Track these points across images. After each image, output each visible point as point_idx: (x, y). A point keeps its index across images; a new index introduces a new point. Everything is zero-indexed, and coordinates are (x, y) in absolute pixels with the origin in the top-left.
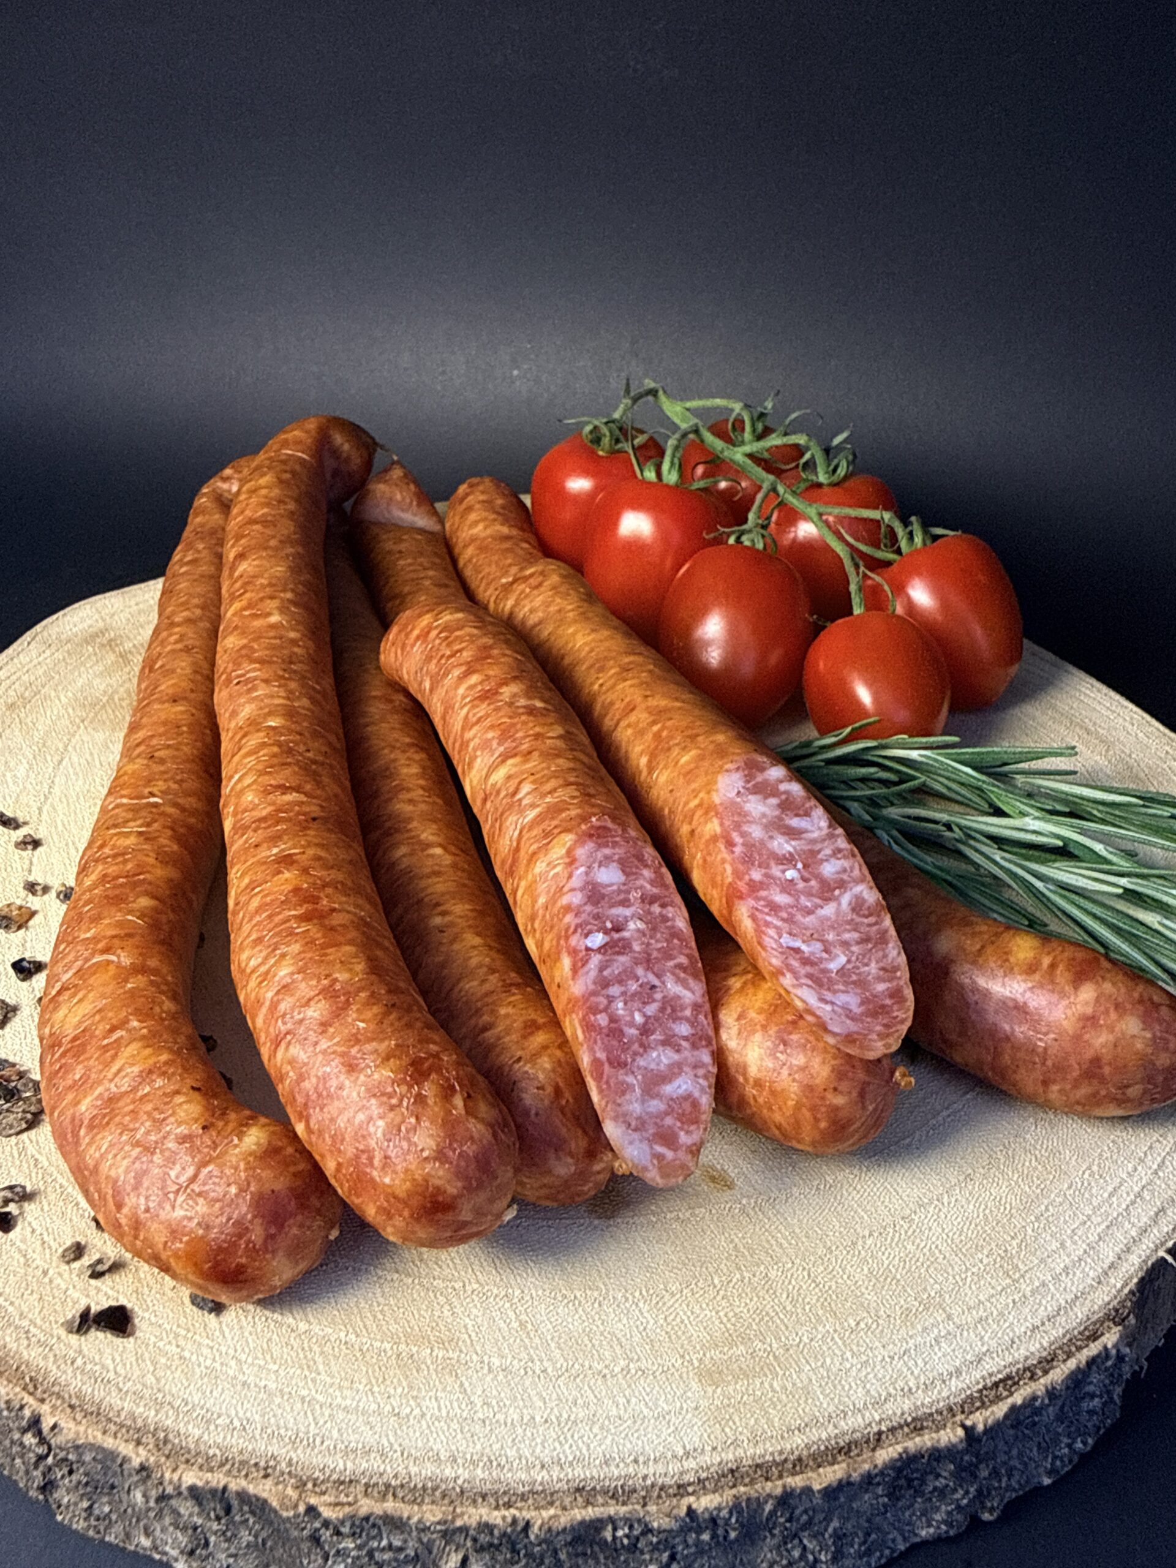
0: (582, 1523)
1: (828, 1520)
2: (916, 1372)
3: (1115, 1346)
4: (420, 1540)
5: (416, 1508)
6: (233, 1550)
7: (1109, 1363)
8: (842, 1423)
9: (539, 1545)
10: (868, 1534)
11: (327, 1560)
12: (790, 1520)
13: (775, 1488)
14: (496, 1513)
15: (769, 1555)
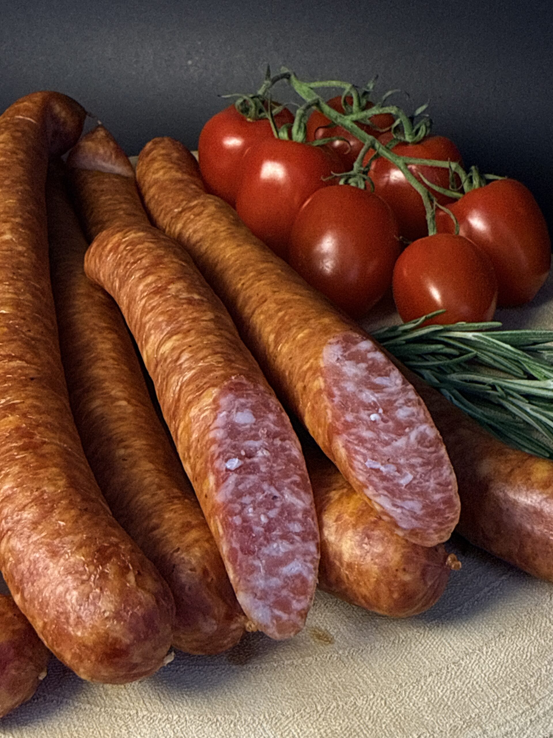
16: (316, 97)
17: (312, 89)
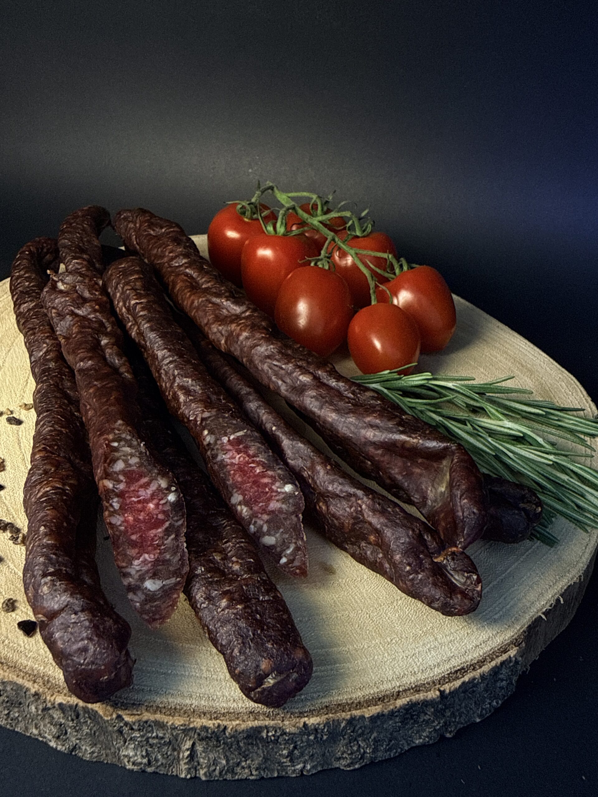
0: (252, 728)
1: (371, 732)
2: (418, 664)
3: (515, 656)
4: (172, 734)
5: (171, 718)
6: (79, 736)
7: (511, 664)
8: (381, 686)
9: (231, 738)
10: (391, 741)
11: (125, 742)
12: (353, 732)
13: (346, 715)
14: (210, 722)
15: (342, 748)
16: (293, 203)
17: (289, 197)
